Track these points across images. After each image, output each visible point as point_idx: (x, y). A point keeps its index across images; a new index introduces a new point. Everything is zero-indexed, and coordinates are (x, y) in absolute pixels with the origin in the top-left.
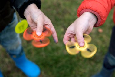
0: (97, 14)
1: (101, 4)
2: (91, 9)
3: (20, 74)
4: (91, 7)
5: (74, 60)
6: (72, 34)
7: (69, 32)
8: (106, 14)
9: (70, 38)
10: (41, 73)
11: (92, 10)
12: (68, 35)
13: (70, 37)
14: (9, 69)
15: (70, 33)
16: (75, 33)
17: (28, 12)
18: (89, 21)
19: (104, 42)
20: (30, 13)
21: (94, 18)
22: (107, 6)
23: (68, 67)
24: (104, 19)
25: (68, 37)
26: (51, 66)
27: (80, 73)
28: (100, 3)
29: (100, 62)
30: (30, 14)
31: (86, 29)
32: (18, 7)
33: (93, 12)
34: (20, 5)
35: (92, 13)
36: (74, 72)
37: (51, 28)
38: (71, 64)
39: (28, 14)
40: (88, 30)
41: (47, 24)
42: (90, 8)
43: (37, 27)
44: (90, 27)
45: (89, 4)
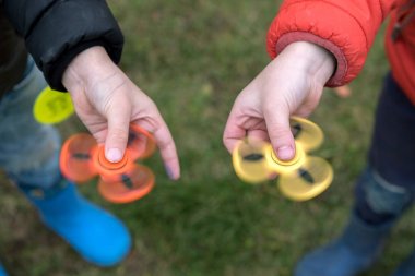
0: (334, 49)
1: (346, 11)
2: (313, 30)
3: (59, 253)
4: (312, 24)
5: (250, 197)
6: (252, 118)
7: (242, 111)
8: (364, 44)
9: (247, 131)
10: (133, 248)
11: (318, 36)
12: (240, 122)
13: (247, 126)
14: (20, 234)
15: (246, 115)
16: (262, 112)
17: (76, 76)
18: (309, 71)
19: (354, 131)
20: (85, 79)
21: (324, 60)
22: (367, 16)
23: (228, 225)
24: (359, 63)
25: (241, 127)
26: (170, 221)
27: (273, 246)
28: (343, 10)
29: (341, 203)
30: (82, 82)
31: (300, 101)
32: (42, 58)
33: (321, 42)
34: (50, 53)
35: (316, 44)
36: (249, 243)
37: (156, 129)
38: (239, 214)
39: (79, 82)
40: (305, 102)
41: (143, 119)
42: (311, 27)
43: (106, 128)
44: (313, 91)
45: (307, 15)
